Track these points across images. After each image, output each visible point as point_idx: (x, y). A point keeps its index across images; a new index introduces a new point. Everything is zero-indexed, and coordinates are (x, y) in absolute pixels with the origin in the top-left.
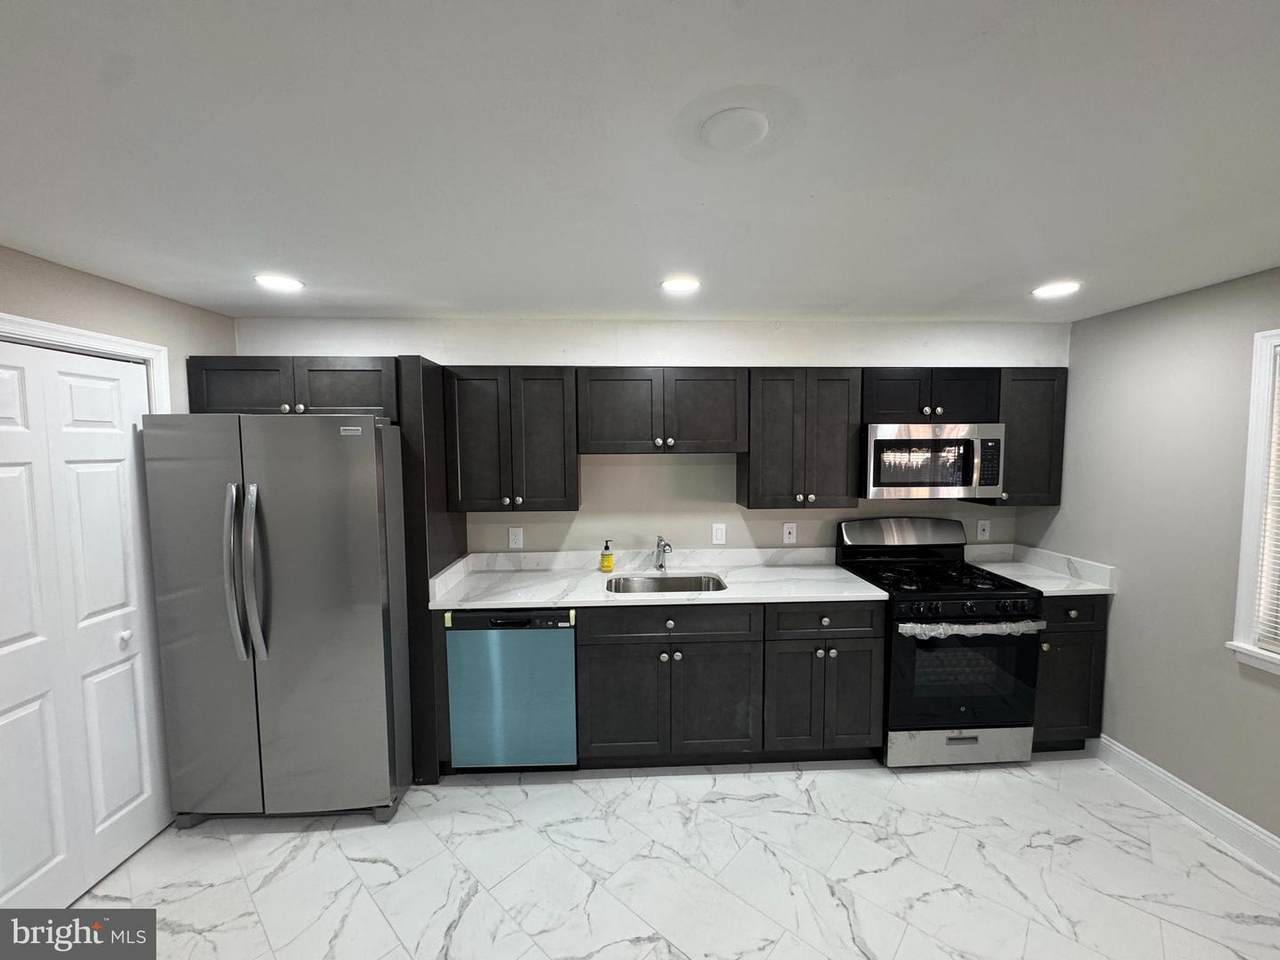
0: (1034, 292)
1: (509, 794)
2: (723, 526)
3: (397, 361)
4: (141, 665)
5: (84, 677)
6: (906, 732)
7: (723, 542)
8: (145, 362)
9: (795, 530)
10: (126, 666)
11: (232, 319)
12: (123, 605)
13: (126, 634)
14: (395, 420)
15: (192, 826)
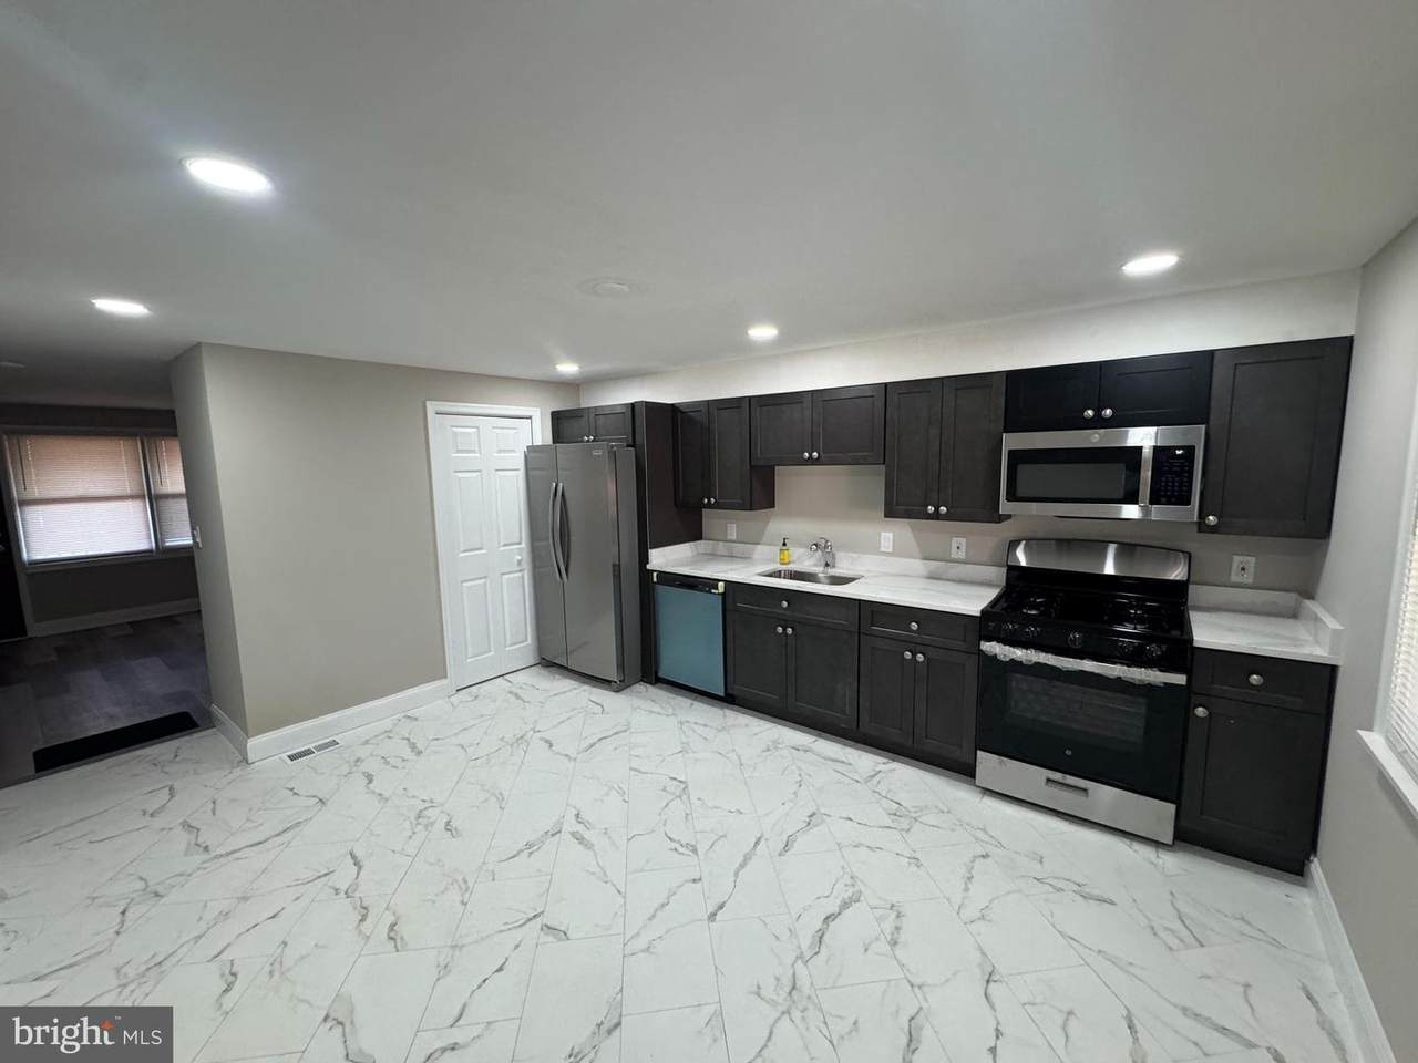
0: (1124, 268)
1: (683, 703)
2: (890, 535)
3: (633, 405)
4: (527, 575)
5: (503, 574)
6: (997, 757)
7: (890, 550)
8: (530, 418)
9: (964, 544)
10: (520, 574)
11: (578, 385)
12: (520, 543)
13: (519, 558)
14: (631, 442)
15: (548, 666)
